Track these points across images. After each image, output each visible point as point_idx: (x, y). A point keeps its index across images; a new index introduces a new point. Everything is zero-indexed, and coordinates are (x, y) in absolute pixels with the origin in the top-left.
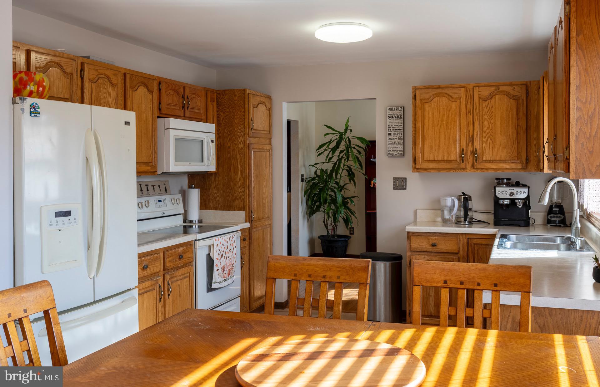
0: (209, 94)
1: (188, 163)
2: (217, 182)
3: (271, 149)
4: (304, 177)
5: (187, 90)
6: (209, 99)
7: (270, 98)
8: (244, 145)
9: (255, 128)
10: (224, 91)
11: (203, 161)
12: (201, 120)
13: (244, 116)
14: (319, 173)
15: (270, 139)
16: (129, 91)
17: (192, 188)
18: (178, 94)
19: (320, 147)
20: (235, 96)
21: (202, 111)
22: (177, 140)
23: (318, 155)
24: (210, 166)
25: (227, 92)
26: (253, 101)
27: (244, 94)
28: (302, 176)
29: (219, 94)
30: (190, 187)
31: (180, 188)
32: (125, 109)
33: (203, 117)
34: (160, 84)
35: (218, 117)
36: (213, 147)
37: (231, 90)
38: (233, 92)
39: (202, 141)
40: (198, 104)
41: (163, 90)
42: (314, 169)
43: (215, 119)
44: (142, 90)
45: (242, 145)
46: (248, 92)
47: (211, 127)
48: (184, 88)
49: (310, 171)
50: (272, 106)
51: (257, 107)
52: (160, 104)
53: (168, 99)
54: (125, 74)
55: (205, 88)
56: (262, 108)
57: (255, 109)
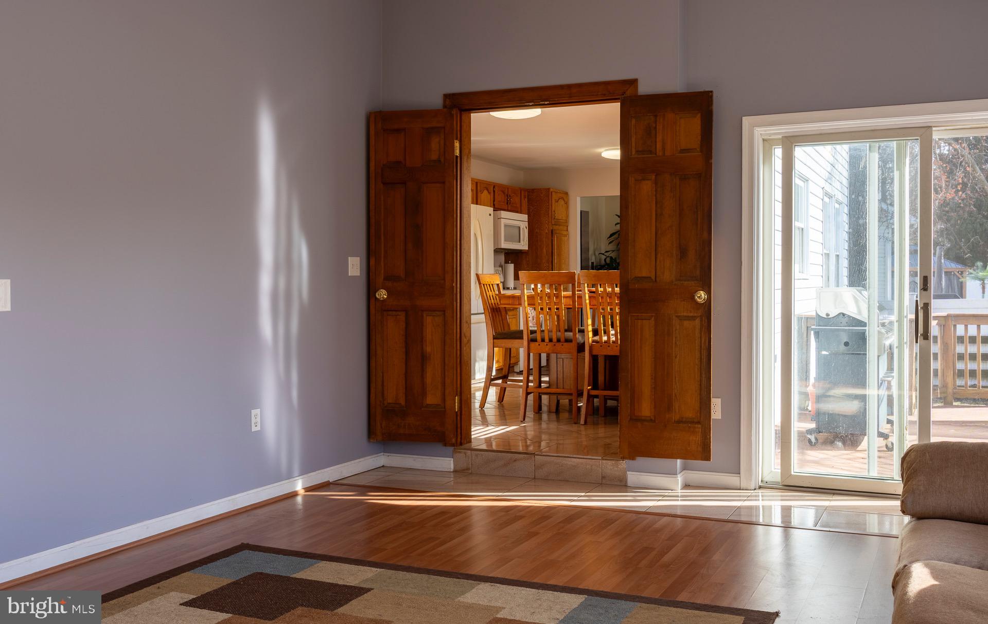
0: (523, 192)
1: (511, 243)
2: (527, 259)
3: (568, 234)
4: (595, 264)
5: (510, 190)
6: (523, 197)
7: (567, 194)
8: (548, 230)
9: (556, 218)
10: (533, 190)
11: (520, 242)
12: (517, 212)
13: (548, 208)
14: (608, 260)
15: (567, 226)
16: (479, 194)
17: (509, 263)
18: (504, 193)
19: (611, 235)
20: (542, 193)
21: (518, 205)
22: (506, 226)
23: (610, 243)
24: (523, 245)
25: (535, 191)
26: (555, 197)
27: (549, 192)
28: (593, 263)
29: (528, 192)
30: (506, 262)
31: (499, 264)
32: (477, 204)
33: (519, 210)
34: (494, 187)
35: (529, 210)
36: (526, 231)
37: (538, 189)
38: (539, 190)
39: (519, 227)
40: (516, 200)
41: (496, 191)
42: (603, 257)
43: (527, 211)
44: (486, 192)
45: (547, 231)
46: (551, 190)
47: (525, 217)
48: (508, 189)
49: (600, 260)
50: (568, 200)
51: (557, 202)
52: (494, 201)
53: (500, 197)
54: (477, 183)
55: (520, 188)
56: (562, 202)
57: (556, 203)
